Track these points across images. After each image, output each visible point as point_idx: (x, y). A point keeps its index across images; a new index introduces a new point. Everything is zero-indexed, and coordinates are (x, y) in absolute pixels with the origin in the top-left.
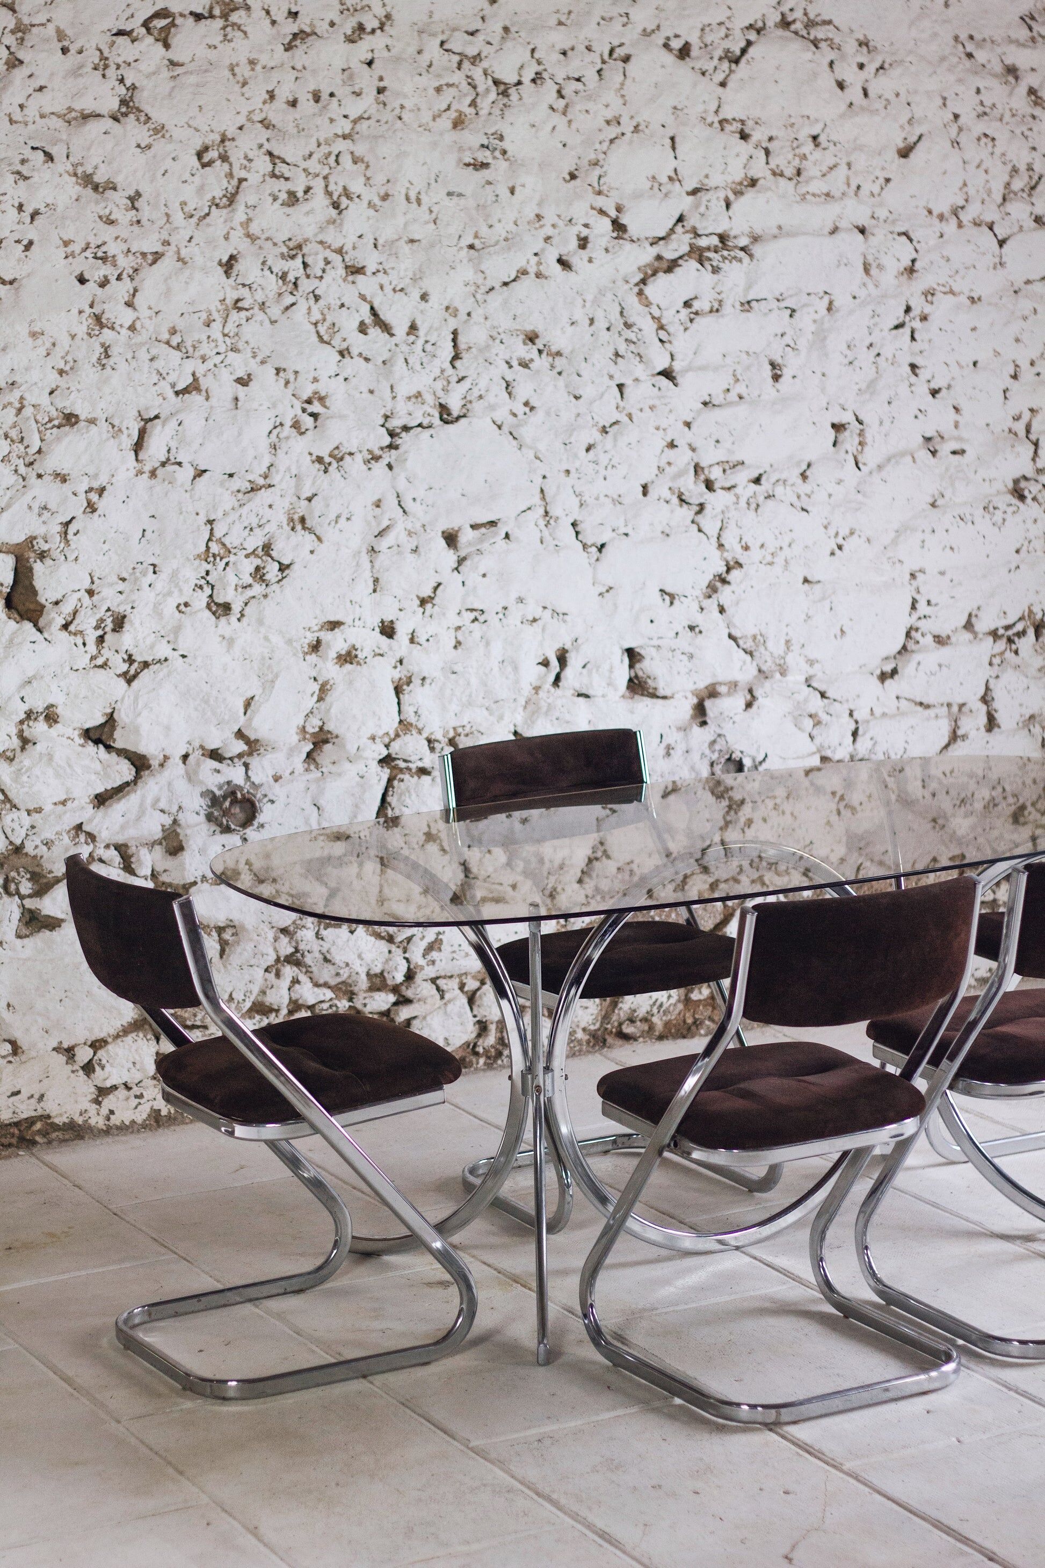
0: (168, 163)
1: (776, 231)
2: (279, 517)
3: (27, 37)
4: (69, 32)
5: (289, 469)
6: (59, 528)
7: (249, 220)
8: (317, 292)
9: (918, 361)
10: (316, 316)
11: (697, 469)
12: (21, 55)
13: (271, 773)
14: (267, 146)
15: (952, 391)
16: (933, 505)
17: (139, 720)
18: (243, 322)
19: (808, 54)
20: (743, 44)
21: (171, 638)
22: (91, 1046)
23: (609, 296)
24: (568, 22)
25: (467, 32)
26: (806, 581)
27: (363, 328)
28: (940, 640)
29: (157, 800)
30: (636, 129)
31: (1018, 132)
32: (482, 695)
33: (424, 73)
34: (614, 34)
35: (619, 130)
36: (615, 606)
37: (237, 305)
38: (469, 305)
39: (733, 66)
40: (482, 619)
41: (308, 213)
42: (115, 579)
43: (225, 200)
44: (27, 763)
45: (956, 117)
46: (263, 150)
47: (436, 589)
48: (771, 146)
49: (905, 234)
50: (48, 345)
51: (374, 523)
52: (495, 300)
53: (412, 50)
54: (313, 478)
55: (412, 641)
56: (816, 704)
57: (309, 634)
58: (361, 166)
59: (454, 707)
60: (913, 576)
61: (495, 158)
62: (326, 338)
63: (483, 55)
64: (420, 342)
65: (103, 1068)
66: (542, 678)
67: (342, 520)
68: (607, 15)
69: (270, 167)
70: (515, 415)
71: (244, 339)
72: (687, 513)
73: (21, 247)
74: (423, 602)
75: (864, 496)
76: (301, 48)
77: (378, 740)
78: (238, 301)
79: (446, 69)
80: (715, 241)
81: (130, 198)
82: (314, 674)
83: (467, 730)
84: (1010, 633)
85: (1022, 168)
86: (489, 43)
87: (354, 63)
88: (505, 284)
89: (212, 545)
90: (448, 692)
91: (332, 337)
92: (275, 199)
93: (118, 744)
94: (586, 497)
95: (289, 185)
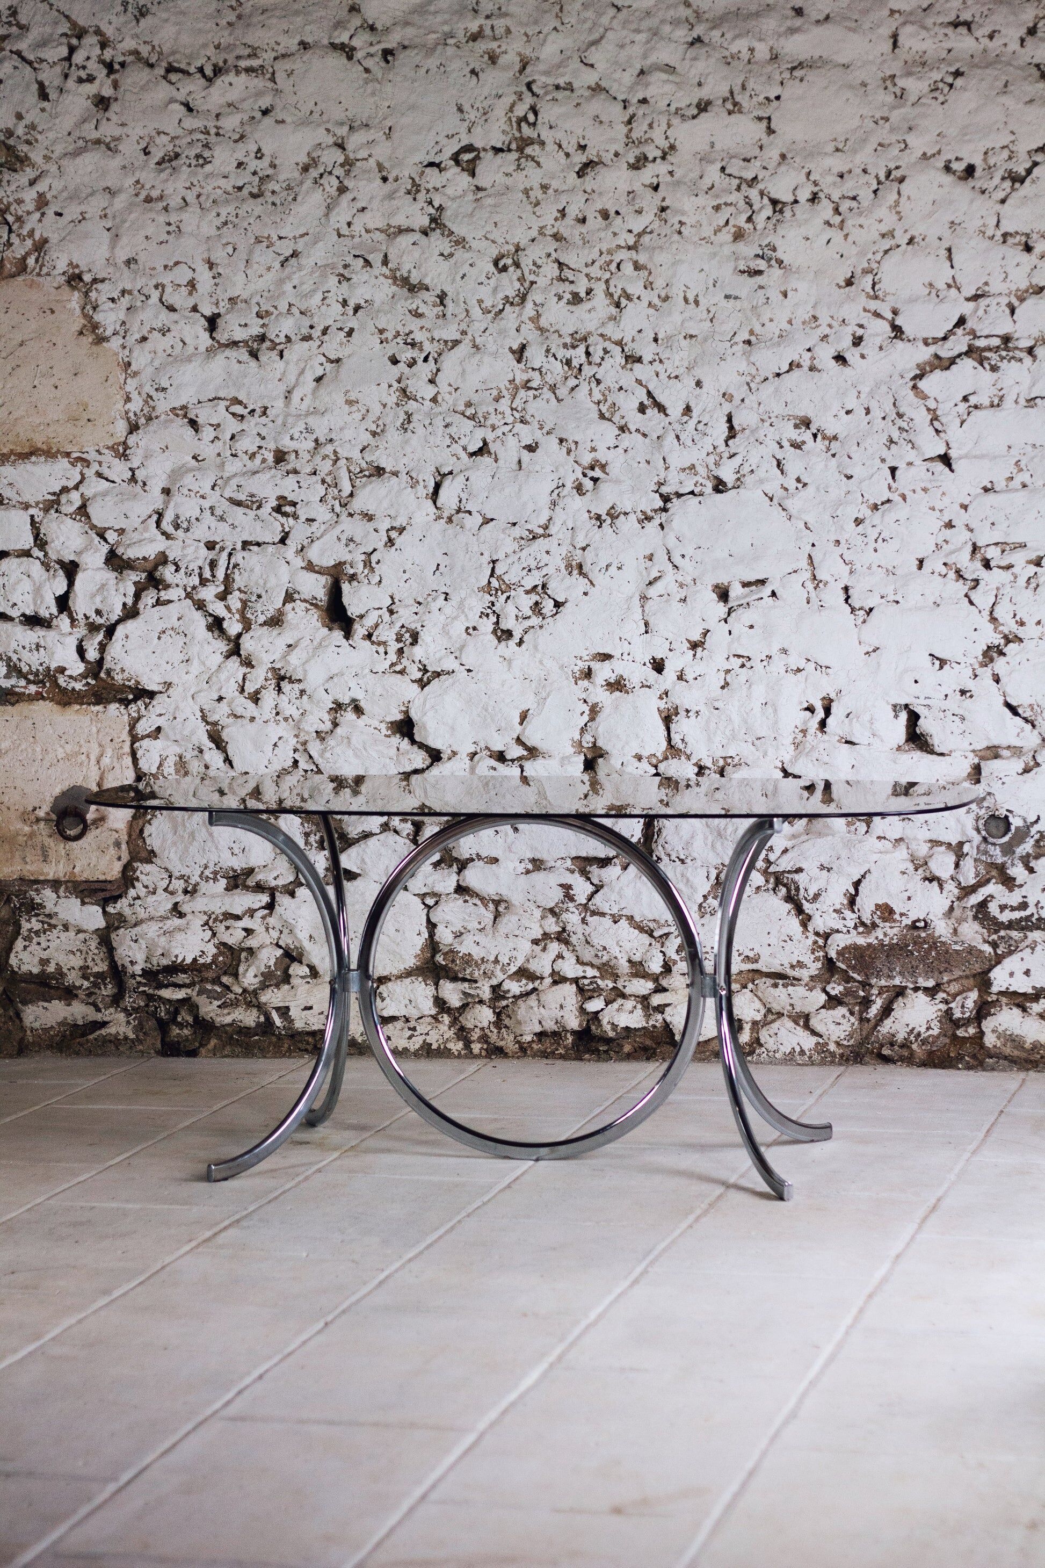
0: (466, 269)
2: (556, 562)
3: (353, 169)
4: (386, 165)
5: (567, 523)
6: (363, 557)
7: (539, 315)
8: (597, 376)
10: (597, 396)
11: (975, 548)
12: (346, 183)
14: (554, 255)
17: (425, 719)
18: (531, 399)
20: (1028, 165)
21: (457, 654)
23: (884, 388)
24: (846, 148)
25: (744, 160)
27: (642, 409)
30: (911, 241)
32: (744, 731)
33: (706, 194)
34: (891, 158)
35: (893, 242)
36: (879, 665)
37: (526, 386)
38: (744, 392)
39: (1017, 185)
40: (748, 664)
41: (590, 311)
42: (412, 602)
43: (517, 299)
44: (333, 742)
46: (552, 258)
47: (705, 635)
50: (364, 411)
51: (644, 572)
52: (767, 391)
53: (695, 175)
54: (587, 532)
55: (680, 678)
57: (580, 664)
58: (644, 273)
59: (718, 739)
61: (770, 266)
62: (607, 415)
63: (760, 178)
64: (692, 423)
65: (383, 1000)
66: (805, 722)
67: (613, 569)
68: (886, 142)
69: (557, 272)
70: (786, 489)
71: (530, 414)
72: (962, 588)
73: (342, 334)
74: (694, 646)
76: (591, 173)
77: (644, 760)
78: (529, 381)
79: (724, 191)
80: (996, 342)
81: (438, 296)
82: (584, 696)
83: (736, 760)
86: (765, 168)
87: (637, 186)
88: (778, 375)
89: (493, 581)
90: (713, 725)
91: (612, 415)
92: (560, 298)
93: (417, 738)
94: (857, 566)
95: (572, 288)
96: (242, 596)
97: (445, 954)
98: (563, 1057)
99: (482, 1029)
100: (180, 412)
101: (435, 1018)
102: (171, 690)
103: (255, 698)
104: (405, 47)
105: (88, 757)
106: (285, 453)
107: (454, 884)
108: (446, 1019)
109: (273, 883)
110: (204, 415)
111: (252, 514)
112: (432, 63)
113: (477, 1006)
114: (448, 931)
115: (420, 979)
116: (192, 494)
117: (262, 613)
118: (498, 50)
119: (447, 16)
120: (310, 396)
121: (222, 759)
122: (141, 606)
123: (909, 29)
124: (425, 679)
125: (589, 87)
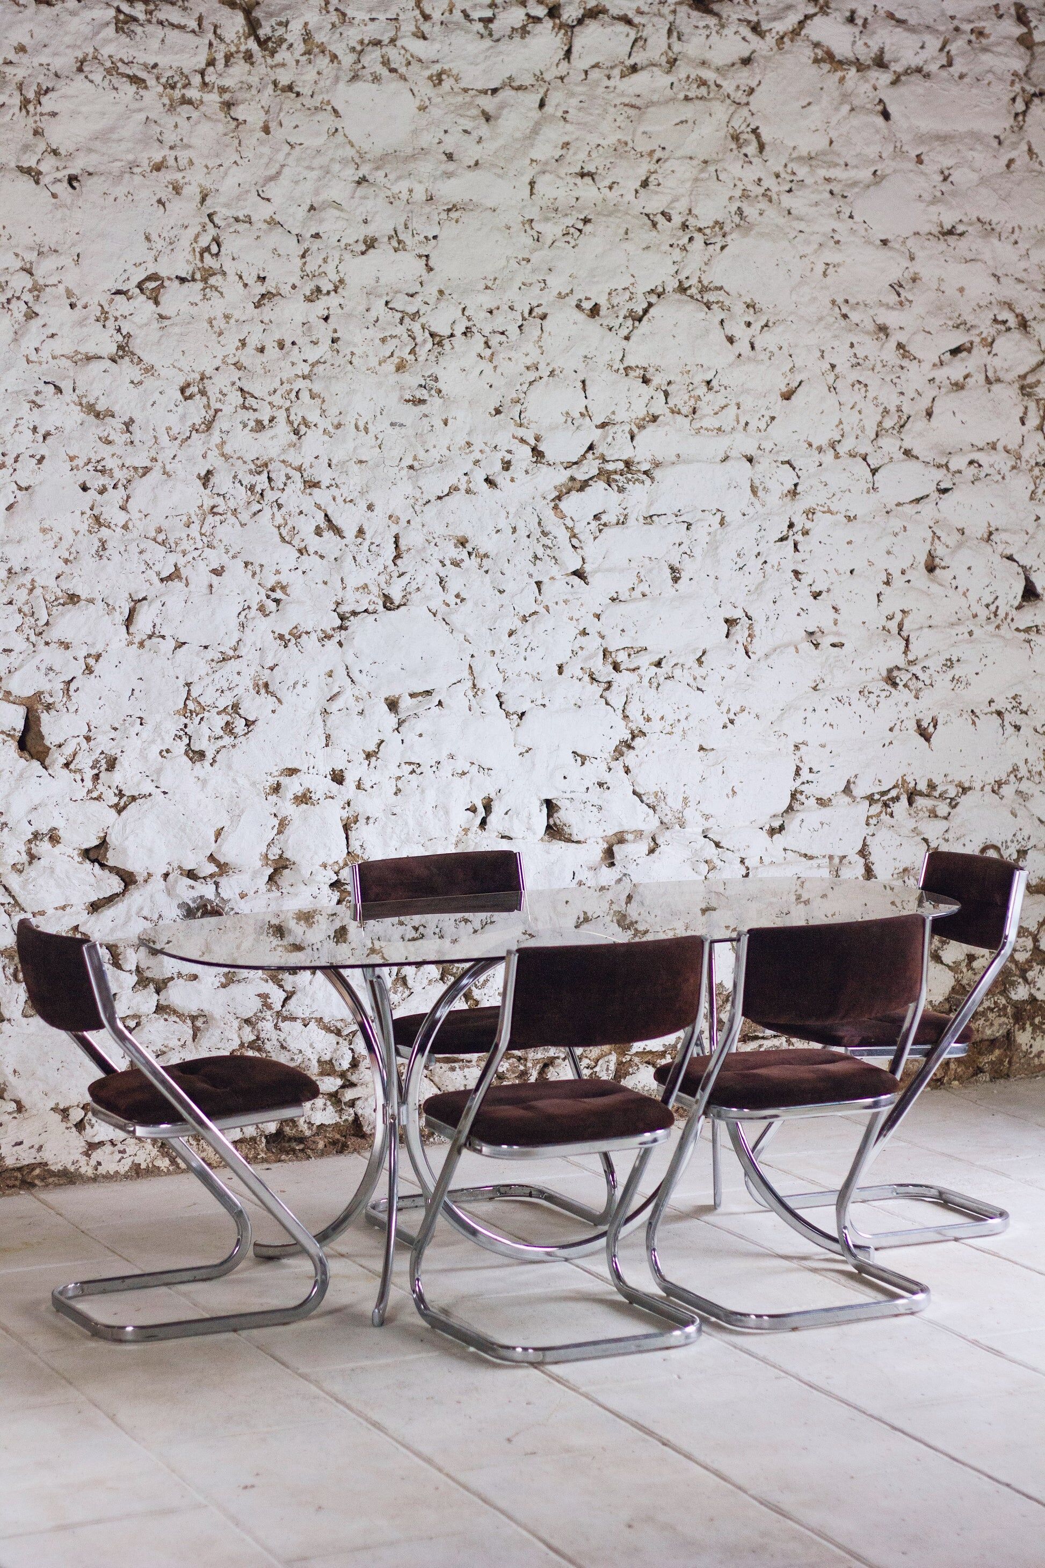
0: (156, 396)
1: (674, 459)
2: (246, 682)
3: (42, 295)
4: (76, 291)
5: (254, 644)
6: (62, 686)
7: (223, 443)
8: (280, 502)
9: (800, 568)
10: (279, 520)
11: (606, 653)
12: (36, 309)
13: (238, 891)
14: (238, 384)
15: (831, 594)
16: (815, 689)
17: (127, 843)
18: (218, 524)
19: (702, 313)
20: (645, 305)
21: (154, 778)
22: (83, 1108)
23: (529, 509)
24: (494, 287)
25: (408, 294)
26: (702, 749)
27: (318, 532)
28: (821, 802)
29: (142, 909)
30: (552, 374)
31: (888, 379)
32: (418, 834)
33: (371, 326)
34: (533, 296)
35: (537, 374)
36: (534, 765)
37: (213, 511)
38: (409, 514)
39: (637, 323)
40: (418, 771)
41: (272, 438)
42: (109, 728)
43: (203, 426)
44: (33, 874)
45: (833, 366)
46: (236, 387)
47: (379, 745)
48: (670, 389)
49: (788, 462)
50: (56, 539)
51: (326, 690)
52: (431, 510)
53: (362, 308)
54: (275, 652)
55: (358, 787)
56: (710, 851)
57: (270, 778)
58: (319, 401)
59: (394, 843)
60: (797, 747)
61: (431, 396)
62: (287, 538)
63: (421, 313)
64: (367, 544)
65: (92, 1126)
66: (468, 821)
67: (299, 686)
68: (528, 281)
69: (240, 400)
70: (448, 605)
71: (218, 538)
72: (597, 689)
73: (34, 461)
74: (368, 756)
75: (753, 679)
76: (268, 305)
77: (329, 868)
78: (213, 507)
79: (389, 323)
80: (621, 466)
81: (125, 423)
82: (274, 811)
84: (885, 798)
85: (893, 409)
86: (426, 303)
87: (313, 319)
88: (440, 498)
89: (189, 703)
90: (389, 830)
91: (292, 538)
92: (245, 426)
93: (109, 863)
94: (509, 674)
95: (256, 415)
98: (264, 1160)
104: (90, 174)
107: (154, 1004)
112: (120, 191)
118: (181, 181)
119: (130, 145)
123: (547, 177)
125: (265, 221)
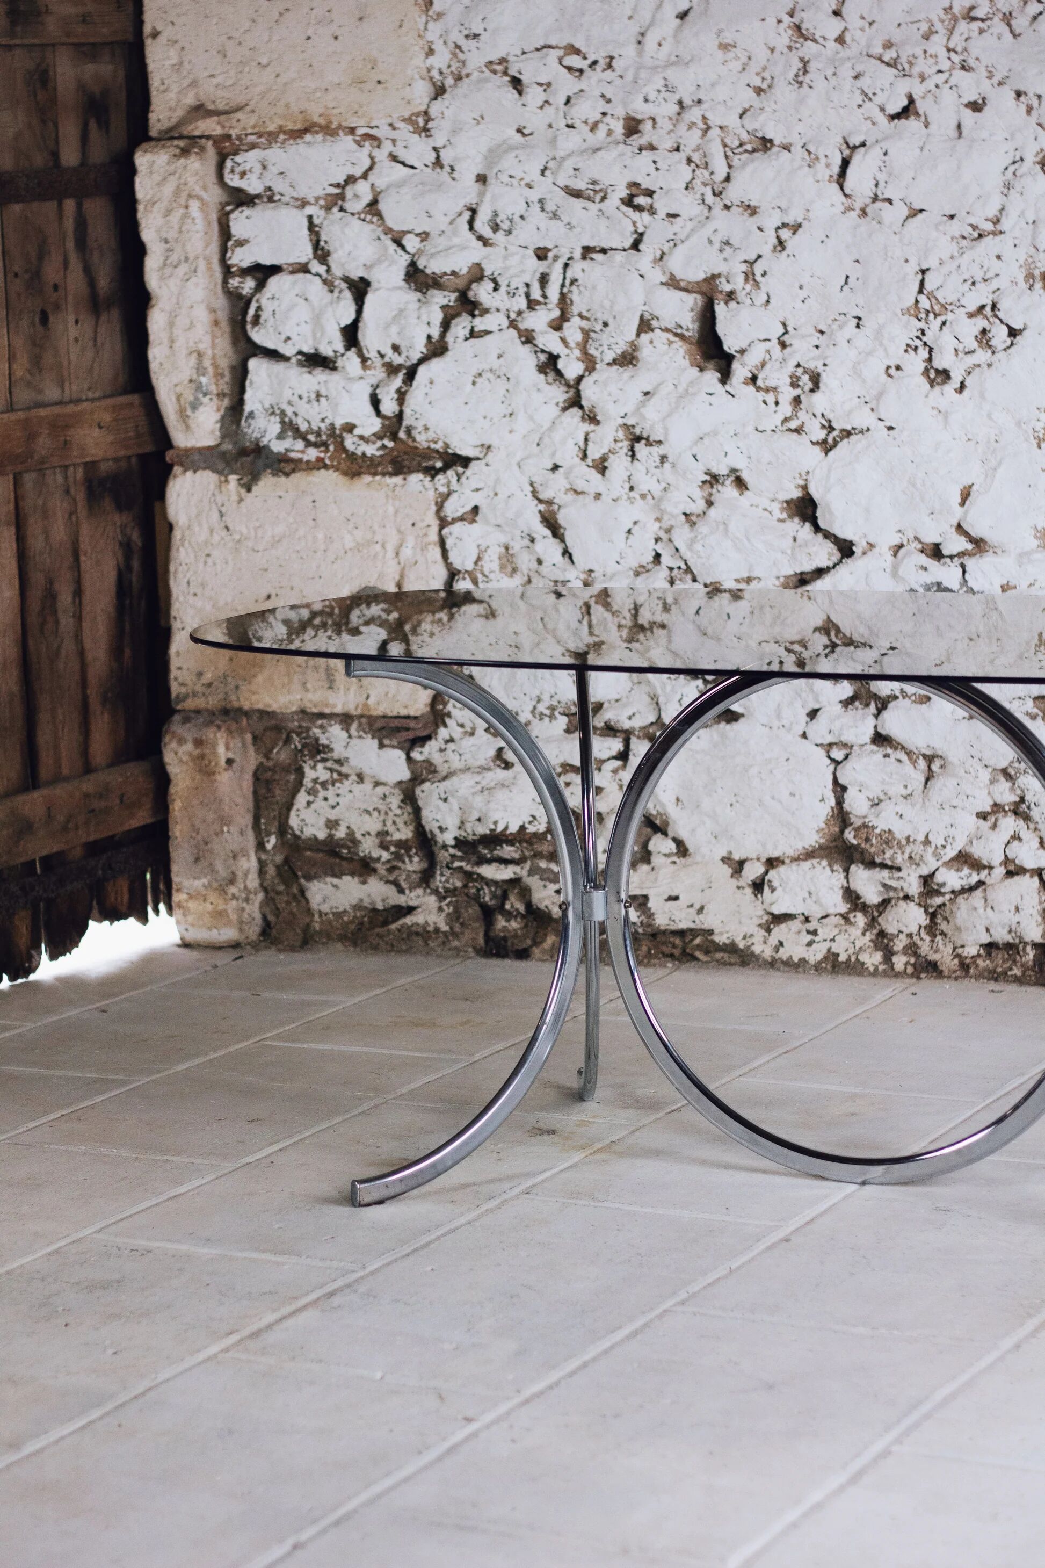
2: (1011, 271)
5: (1023, 213)
6: (744, 267)
13: (999, 580)
17: (831, 499)
18: (976, 34)
21: (873, 405)
22: (763, 863)
37: (969, 14)
42: (813, 331)
44: (705, 529)
50: (744, 59)
65: (773, 890)
71: (974, 56)
78: (973, 9)
89: (922, 298)
93: (822, 524)
96: (585, 324)
97: (857, 830)
98: (1018, 980)
99: (910, 935)
100: (499, 68)
101: (845, 917)
102: (490, 455)
103: (601, 467)
105: (383, 546)
106: (639, 122)
107: (871, 732)
108: (860, 919)
109: (627, 725)
110: (529, 72)
111: (594, 208)
113: (902, 903)
114: (863, 796)
115: (825, 863)
116: (515, 182)
117: (609, 348)
120: (670, 40)
121: (560, 551)
122: (449, 338)
124: (830, 440)
